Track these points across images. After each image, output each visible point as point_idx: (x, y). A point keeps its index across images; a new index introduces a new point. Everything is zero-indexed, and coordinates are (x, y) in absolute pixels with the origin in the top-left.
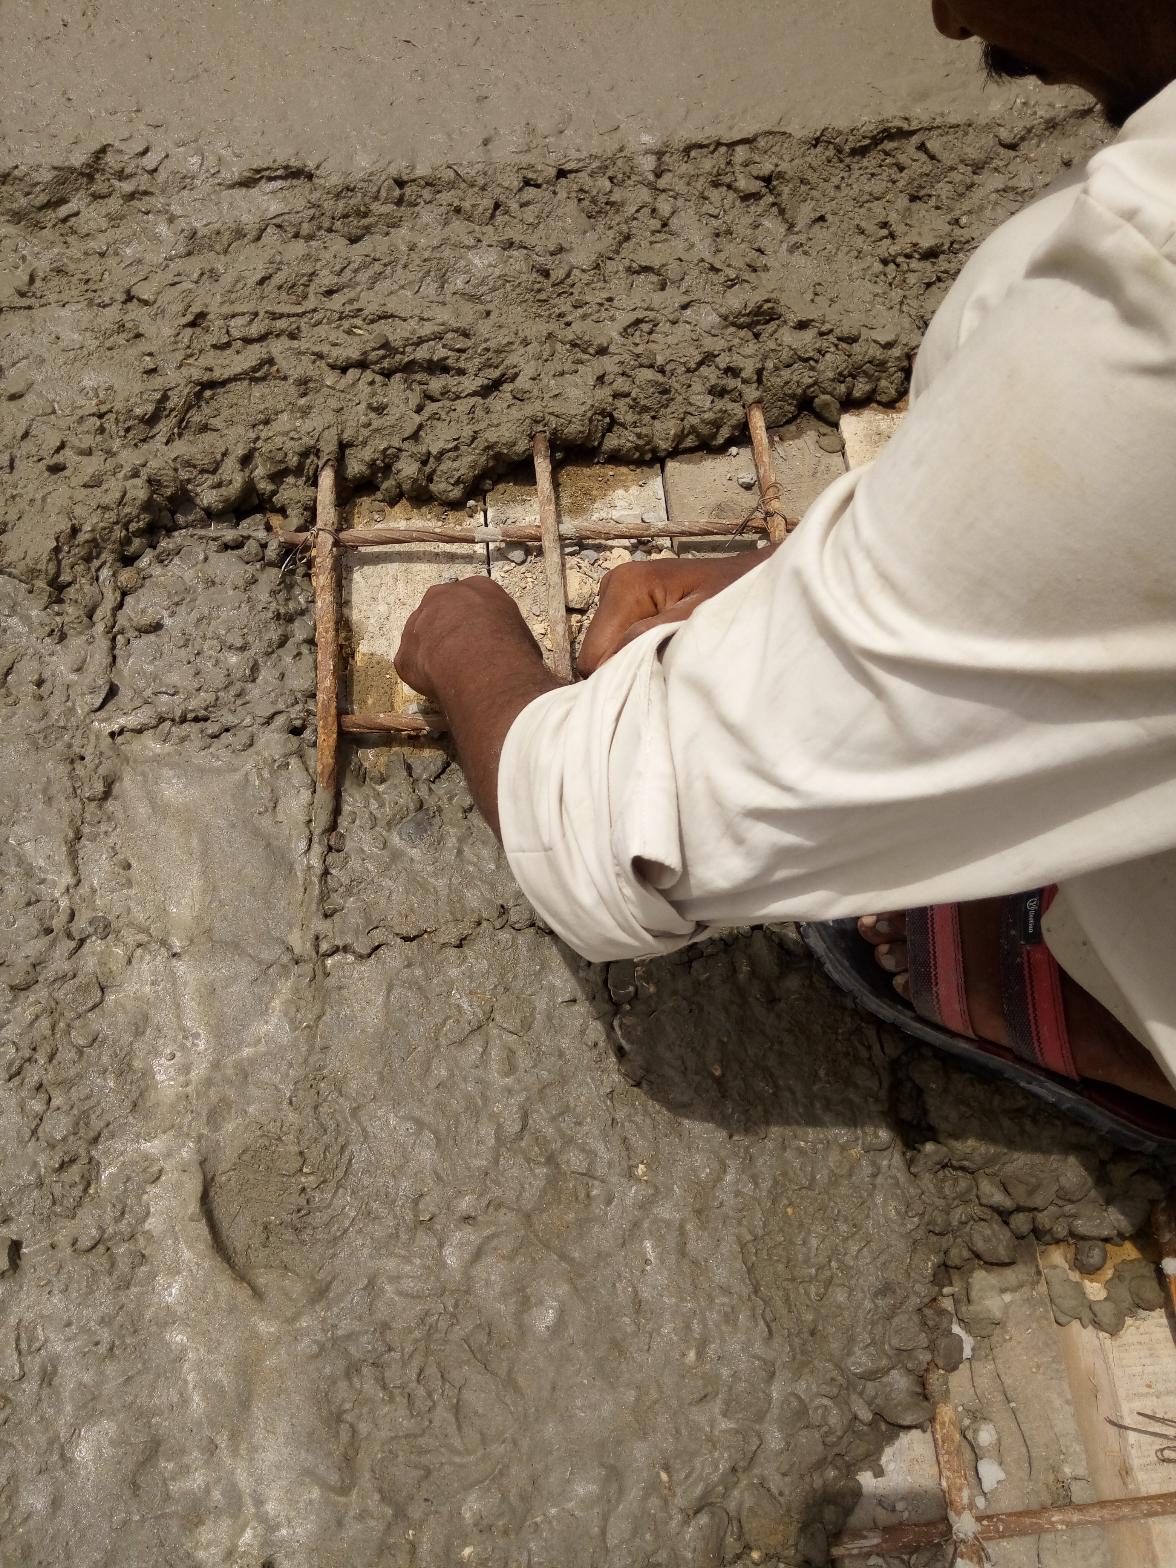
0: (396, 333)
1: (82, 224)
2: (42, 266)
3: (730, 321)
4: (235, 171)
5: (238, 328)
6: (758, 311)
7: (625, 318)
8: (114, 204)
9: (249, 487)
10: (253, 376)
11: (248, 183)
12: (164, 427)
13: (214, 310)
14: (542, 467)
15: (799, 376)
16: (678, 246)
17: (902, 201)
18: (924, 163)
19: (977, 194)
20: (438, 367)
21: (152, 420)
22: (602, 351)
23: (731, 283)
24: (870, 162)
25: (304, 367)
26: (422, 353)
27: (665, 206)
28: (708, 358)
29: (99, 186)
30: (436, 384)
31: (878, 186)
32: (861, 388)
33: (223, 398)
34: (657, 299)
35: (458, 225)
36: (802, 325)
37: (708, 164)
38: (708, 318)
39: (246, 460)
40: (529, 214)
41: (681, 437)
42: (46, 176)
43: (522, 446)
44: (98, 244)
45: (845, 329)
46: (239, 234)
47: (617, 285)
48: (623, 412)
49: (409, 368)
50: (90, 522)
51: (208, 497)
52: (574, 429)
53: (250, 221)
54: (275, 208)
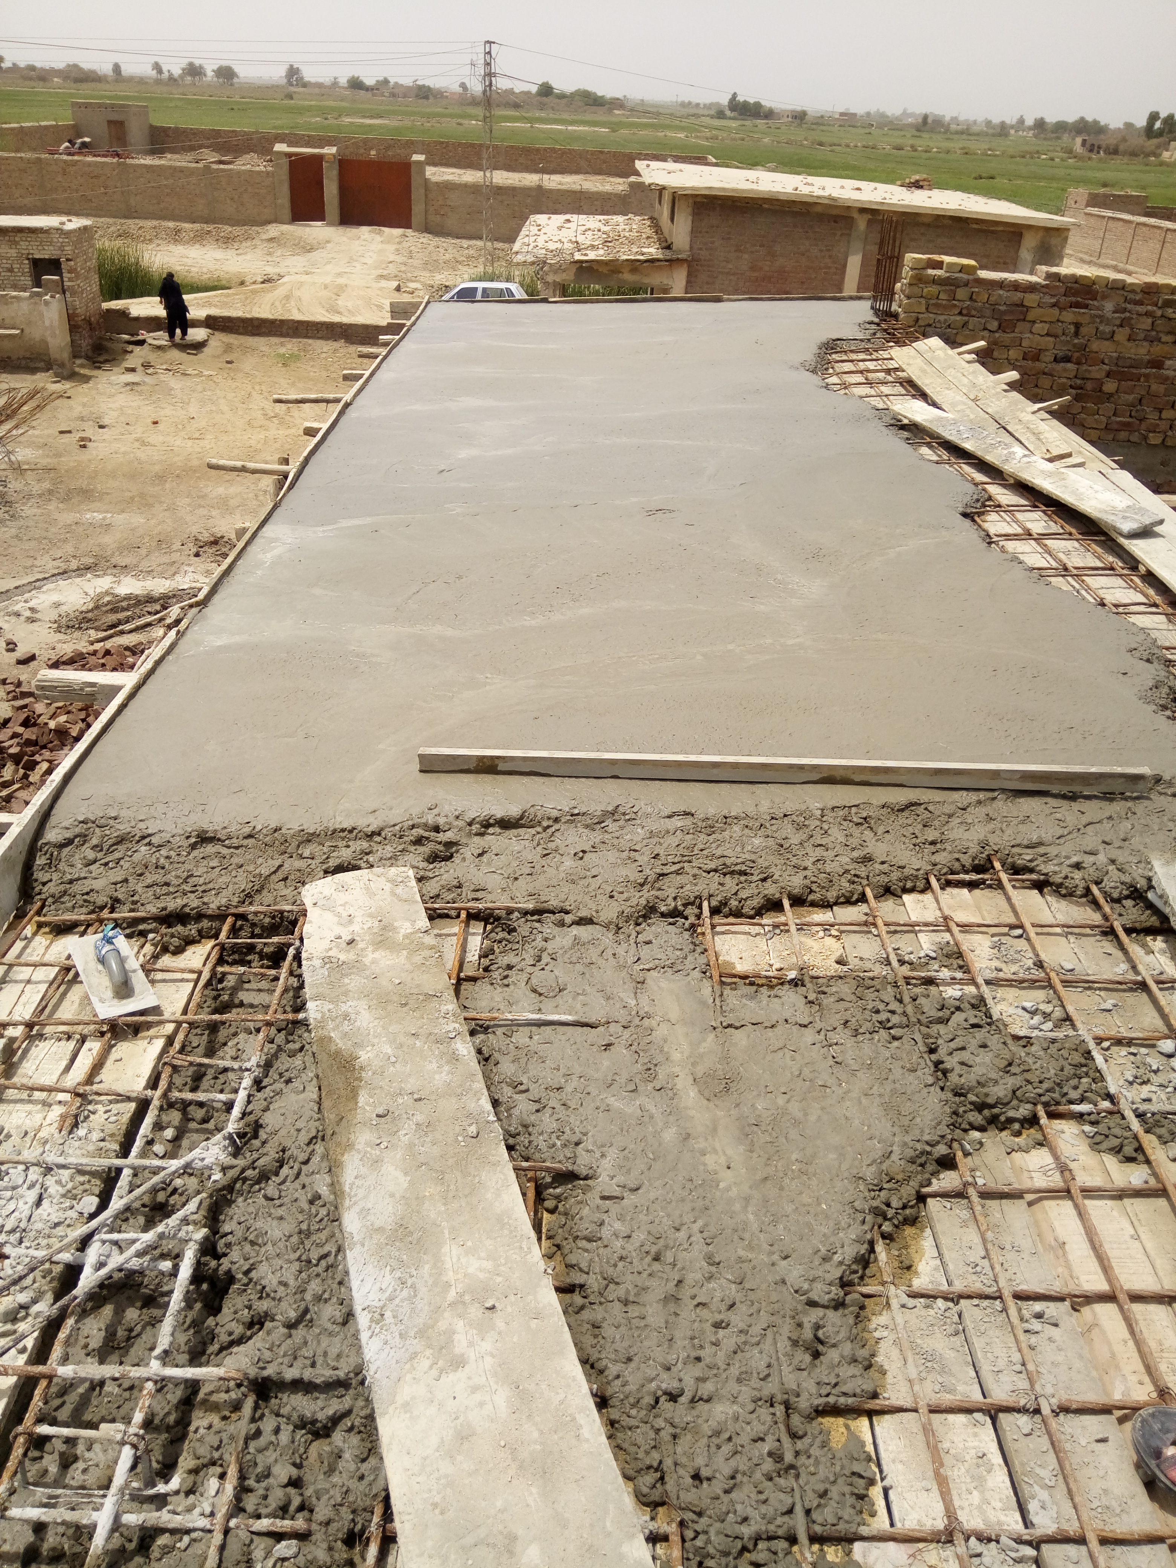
0: (728, 862)
1: (609, 829)
2: (597, 840)
3: (855, 861)
4: (667, 812)
5: (670, 859)
6: (865, 857)
7: (812, 860)
8: (622, 823)
9: (676, 908)
10: (677, 873)
11: (669, 817)
12: (646, 887)
13: (662, 853)
14: (786, 903)
15: (884, 879)
16: (832, 839)
17: (920, 826)
18: (927, 814)
19: (951, 825)
20: (745, 873)
21: (642, 885)
22: (805, 869)
23: (853, 849)
24: (906, 813)
25: (696, 871)
26: (737, 868)
27: (826, 826)
28: (847, 871)
29: (616, 817)
30: (743, 878)
31: (909, 821)
32: (909, 885)
33: (666, 880)
34: (825, 854)
35: (747, 831)
36: (883, 863)
37: (841, 813)
38: (845, 859)
39: (675, 898)
40: (774, 828)
41: (838, 897)
42: (599, 813)
43: (777, 896)
44: (617, 834)
45: (901, 864)
46: (668, 832)
47: (809, 849)
48: (814, 887)
49: (732, 873)
50: (628, 911)
51: (663, 909)
52: (796, 891)
53: (672, 828)
54: (679, 824)
